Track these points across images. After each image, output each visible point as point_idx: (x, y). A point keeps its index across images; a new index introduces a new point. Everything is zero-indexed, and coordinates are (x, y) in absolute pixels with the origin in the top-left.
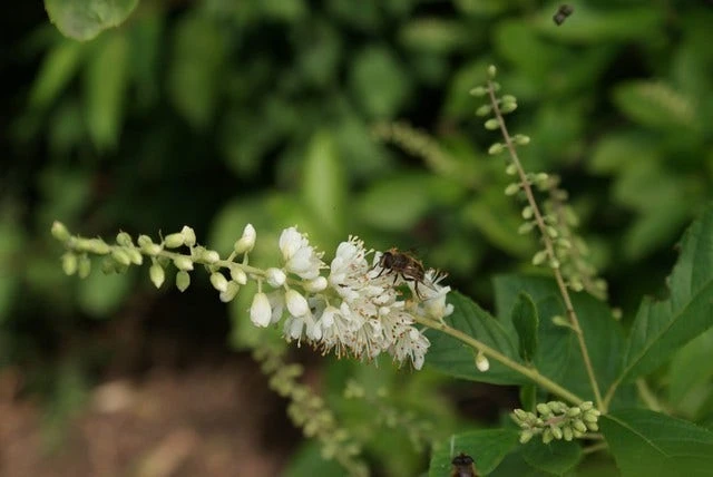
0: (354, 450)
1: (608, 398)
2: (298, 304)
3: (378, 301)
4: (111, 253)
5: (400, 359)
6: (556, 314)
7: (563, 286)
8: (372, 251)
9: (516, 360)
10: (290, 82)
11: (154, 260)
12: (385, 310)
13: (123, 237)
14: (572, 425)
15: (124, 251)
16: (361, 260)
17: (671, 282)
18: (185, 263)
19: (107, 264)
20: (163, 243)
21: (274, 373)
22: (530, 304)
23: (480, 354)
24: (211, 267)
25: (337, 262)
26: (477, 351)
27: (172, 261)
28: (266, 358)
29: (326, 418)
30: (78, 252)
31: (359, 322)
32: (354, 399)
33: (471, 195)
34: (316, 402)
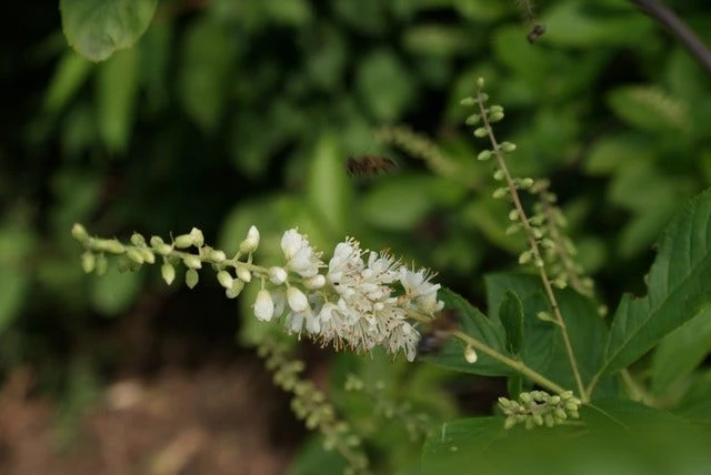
0: (354, 441)
1: (590, 389)
2: (298, 300)
3: (373, 297)
4: (126, 252)
5: (393, 351)
6: (542, 310)
7: (548, 284)
8: (367, 251)
9: (503, 353)
10: (297, 86)
11: (165, 259)
12: (380, 306)
13: (137, 238)
14: (553, 413)
15: (138, 251)
16: (358, 260)
17: (649, 280)
18: (194, 262)
19: (122, 262)
20: (174, 244)
21: (278, 368)
22: (516, 301)
23: (469, 347)
24: (218, 266)
25: (334, 262)
26: (465, 344)
27: (182, 260)
28: (270, 355)
29: (327, 411)
30: (96, 252)
31: (355, 317)
32: (354, 391)
33: (471, 196)
34: (318, 397)
